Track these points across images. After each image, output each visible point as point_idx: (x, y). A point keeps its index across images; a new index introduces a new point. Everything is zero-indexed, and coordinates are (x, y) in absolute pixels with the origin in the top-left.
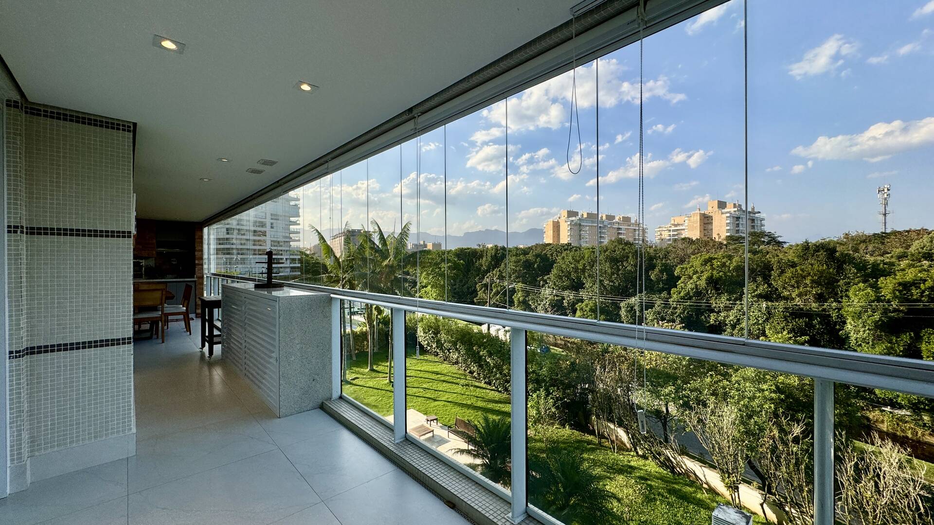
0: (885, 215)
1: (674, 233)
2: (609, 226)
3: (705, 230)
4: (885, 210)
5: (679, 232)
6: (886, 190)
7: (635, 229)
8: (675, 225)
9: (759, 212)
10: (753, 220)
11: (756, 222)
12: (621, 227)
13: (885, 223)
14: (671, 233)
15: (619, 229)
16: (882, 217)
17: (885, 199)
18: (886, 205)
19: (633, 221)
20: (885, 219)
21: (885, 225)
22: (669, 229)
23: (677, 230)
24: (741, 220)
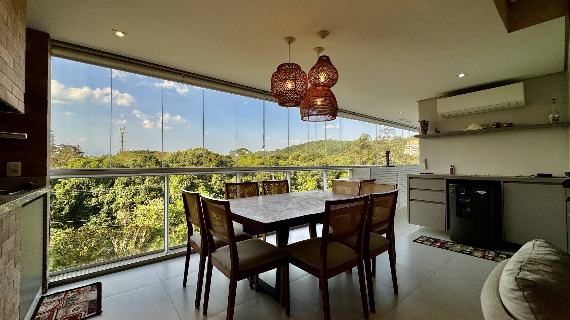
0: (122, 142)
4: (123, 139)
6: (123, 130)
13: (122, 146)
16: (121, 142)
17: (123, 134)
18: (123, 137)
20: (122, 144)
21: (122, 147)
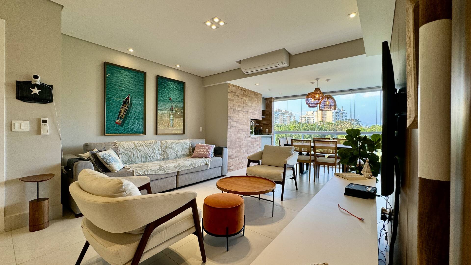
1: (307, 119)
2: (279, 115)
3: (323, 118)
5: (310, 118)
7: (291, 117)
8: (308, 115)
9: (345, 110)
10: (342, 114)
11: (344, 115)
12: (285, 115)
14: (306, 119)
15: (284, 116)
19: (290, 113)
22: (305, 117)
23: (309, 117)
24: (338, 114)
